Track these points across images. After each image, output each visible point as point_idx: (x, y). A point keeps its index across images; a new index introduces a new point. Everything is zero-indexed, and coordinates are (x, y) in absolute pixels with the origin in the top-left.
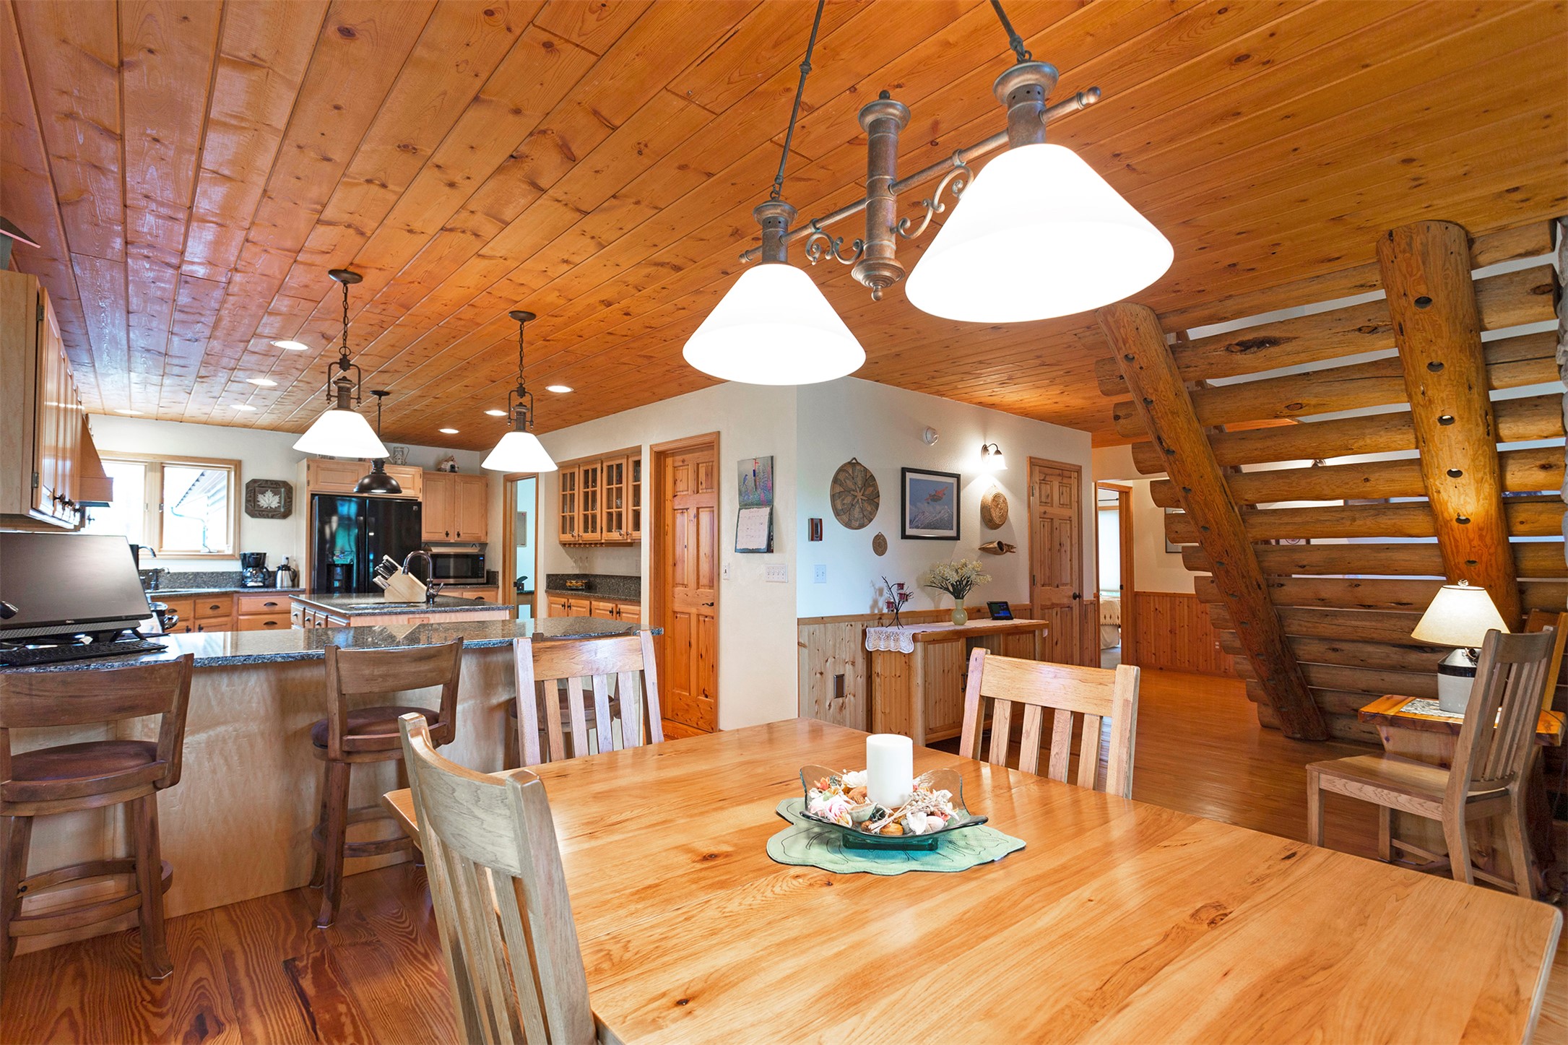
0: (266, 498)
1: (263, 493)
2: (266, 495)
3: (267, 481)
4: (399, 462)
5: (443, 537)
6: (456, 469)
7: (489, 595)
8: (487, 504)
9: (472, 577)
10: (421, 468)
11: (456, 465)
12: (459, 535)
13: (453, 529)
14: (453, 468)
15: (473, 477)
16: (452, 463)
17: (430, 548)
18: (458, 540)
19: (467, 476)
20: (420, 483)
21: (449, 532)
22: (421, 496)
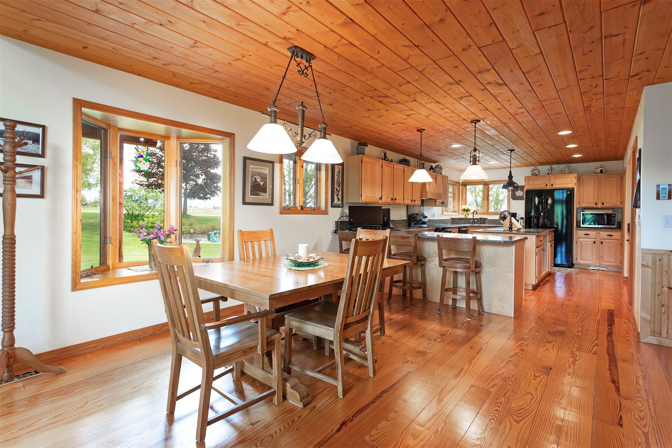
0: (518, 193)
4: (567, 172)
5: (594, 205)
6: (604, 171)
7: (616, 235)
8: (622, 188)
9: (607, 225)
10: (576, 174)
11: (604, 170)
12: (603, 204)
13: (599, 201)
14: (601, 172)
15: (613, 174)
16: (601, 169)
17: (584, 210)
18: (603, 206)
19: (610, 174)
20: (575, 181)
21: (597, 203)
22: (576, 187)
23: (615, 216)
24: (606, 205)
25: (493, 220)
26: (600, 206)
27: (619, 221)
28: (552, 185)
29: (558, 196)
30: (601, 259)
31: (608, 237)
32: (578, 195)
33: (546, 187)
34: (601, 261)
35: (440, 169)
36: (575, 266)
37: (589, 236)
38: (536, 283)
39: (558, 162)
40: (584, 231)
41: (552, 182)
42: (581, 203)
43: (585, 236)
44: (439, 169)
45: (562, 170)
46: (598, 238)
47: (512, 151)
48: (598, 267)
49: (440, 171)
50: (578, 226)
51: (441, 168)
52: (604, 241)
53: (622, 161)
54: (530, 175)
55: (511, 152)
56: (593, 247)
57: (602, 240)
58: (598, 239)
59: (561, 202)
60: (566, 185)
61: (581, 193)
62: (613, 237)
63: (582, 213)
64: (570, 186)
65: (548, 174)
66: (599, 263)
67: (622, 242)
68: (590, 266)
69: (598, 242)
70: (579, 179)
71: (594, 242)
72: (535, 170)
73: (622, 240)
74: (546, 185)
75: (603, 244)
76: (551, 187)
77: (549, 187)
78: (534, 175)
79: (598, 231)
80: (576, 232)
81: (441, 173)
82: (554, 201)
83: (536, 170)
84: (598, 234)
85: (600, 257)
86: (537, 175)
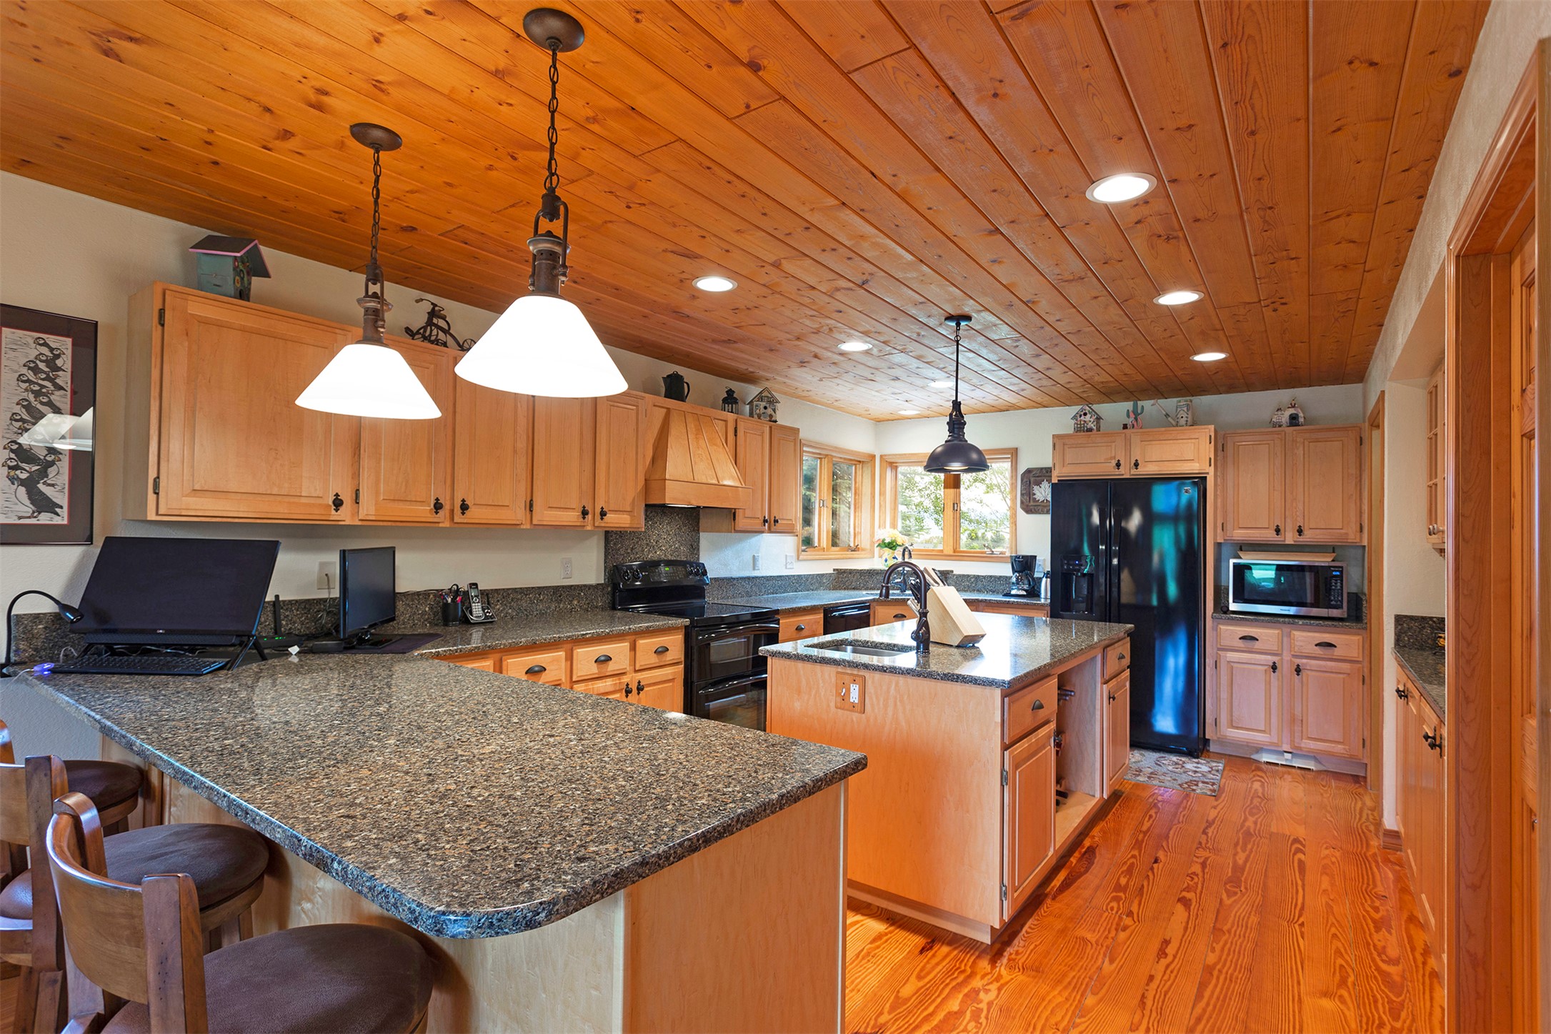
0: (1042, 490)
1: (1038, 484)
2: (1042, 486)
3: (1042, 469)
4: (1182, 421)
5: (1270, 536)
6: (1301, 420)
7: (1347, 642)
8: (1361, 475)
9: (1315, 605)
10: (1212, 427)
11: (1301, 415)
12: (1300, 531)
13: (1288, 520)
14: (1294, 419)
15: (1331, 430)
16: (1292, 411)
17: (1241, 554)
18: (1301, 539)
19: (1320, 430)
20: (1208, 450)
21: (1282, 528)
22: (1211, 470)
23: (1341, 577)
24: (1308, 537)
25: (968, 576)
26: (1290, 538)
27: (1354, 590)
28: (1136, 465)
29: (1162, 499)
30: (1297, 728)
31: (1319, 651)
32: (1219, 501)
33: (1117, 472)
34: (1297, 734)
35: (770, 402)
36: (1213, 748)
37: (1257, 645)
38: (1006, 918)
39: (1157, 389)
40: (1240, 625)
41: (1136, 455)
42: (1229, 526)
43: (1241, 644)
44: (763, 404)
45: (1167, 415)
46: (1285, 653)
47: (959, 318)
48: (1288, 756)
49: (769, 411)
50: (1221, 608)
51: (772, 401)
52: (1306, 664)
53: (1356, 388)
54: (1071, 431)
55: (958, 324)
56: (1268, 683)
57: (1298, 661)
58: (1287, 656)
59: (1172, 518)
60: (1178, 464)
61: (1230, 491)
62: (1337, 652)
63: (1232, 561)
64: (1193, 468)
65: (1125, 427)
66: (1292, 742)
67: (1366, 671)
68: (1259, 750)
69: (1286, 668)
70: (1221, 445)
71: (1274, 668)
72: (1085, 414)
73: (1366, 664)
74: (1118, 465)
75: (1303, 673)
76: (1134, 471)
77: (1126, 472)
78: (1081, 429)
79: (1286, 629)
80: (1215, 629)
81: (771, 416)
82: (1150, 519)
83: (1089, 416)
84: (1285, 639)
85: (1294, 722)
86: (1090, 430)
